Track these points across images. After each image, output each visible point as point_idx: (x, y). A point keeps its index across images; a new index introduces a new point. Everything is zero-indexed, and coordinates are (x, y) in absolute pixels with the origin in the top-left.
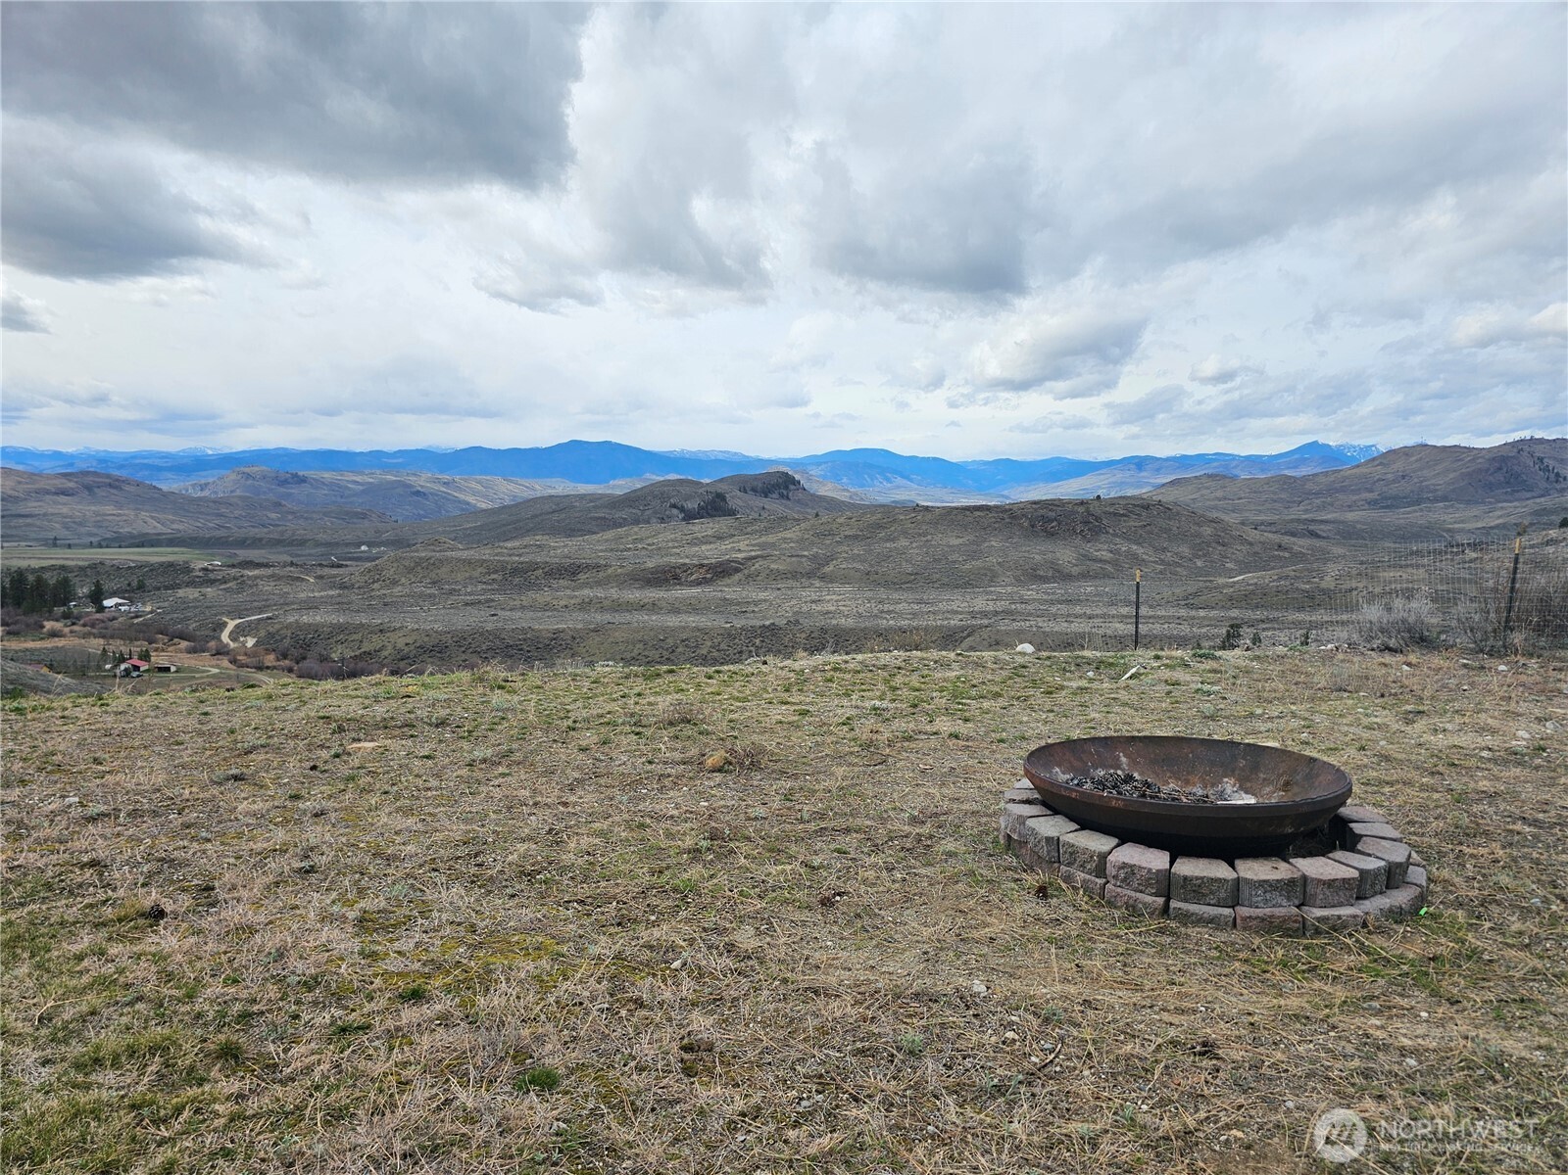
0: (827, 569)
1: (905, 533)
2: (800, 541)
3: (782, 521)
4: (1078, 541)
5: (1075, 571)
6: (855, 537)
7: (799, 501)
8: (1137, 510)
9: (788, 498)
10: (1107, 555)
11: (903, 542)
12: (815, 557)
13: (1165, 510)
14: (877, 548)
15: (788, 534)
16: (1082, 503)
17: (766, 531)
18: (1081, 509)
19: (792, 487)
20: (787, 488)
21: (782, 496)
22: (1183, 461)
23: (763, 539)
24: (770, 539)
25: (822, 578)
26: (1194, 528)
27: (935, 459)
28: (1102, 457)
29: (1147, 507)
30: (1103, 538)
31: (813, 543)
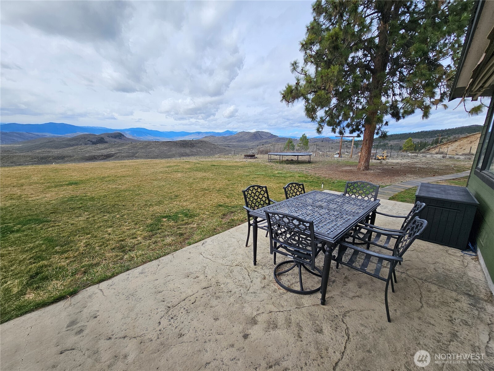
0: (136, 155)
1: (154, 147)
2: (129, 149)
3: (122, 144)
4: (190, 148)
5: (190, 154)
6: (142, 148)
7: (124, 140)
8: (200, 142)
9: (121, 139)
10: (196, 151)
11: (154, 149)
12: (133, 152)
13: (205, 142)
14: (148, 150)
15: (125, 147)
16: (190, 141)
17: (119, 146)
18: (190, 142)
19: (122, 136)
20: (121, 136)
21: (120, 138)
22: (206, 133)
23: (118, 148)
24: (120, 148)
25: (136, 157)
26: (210, 146)
27: (157, 131)
28: (192, 132)
29: (202, 142)
30: (194, 147)
31: (132, 149)
